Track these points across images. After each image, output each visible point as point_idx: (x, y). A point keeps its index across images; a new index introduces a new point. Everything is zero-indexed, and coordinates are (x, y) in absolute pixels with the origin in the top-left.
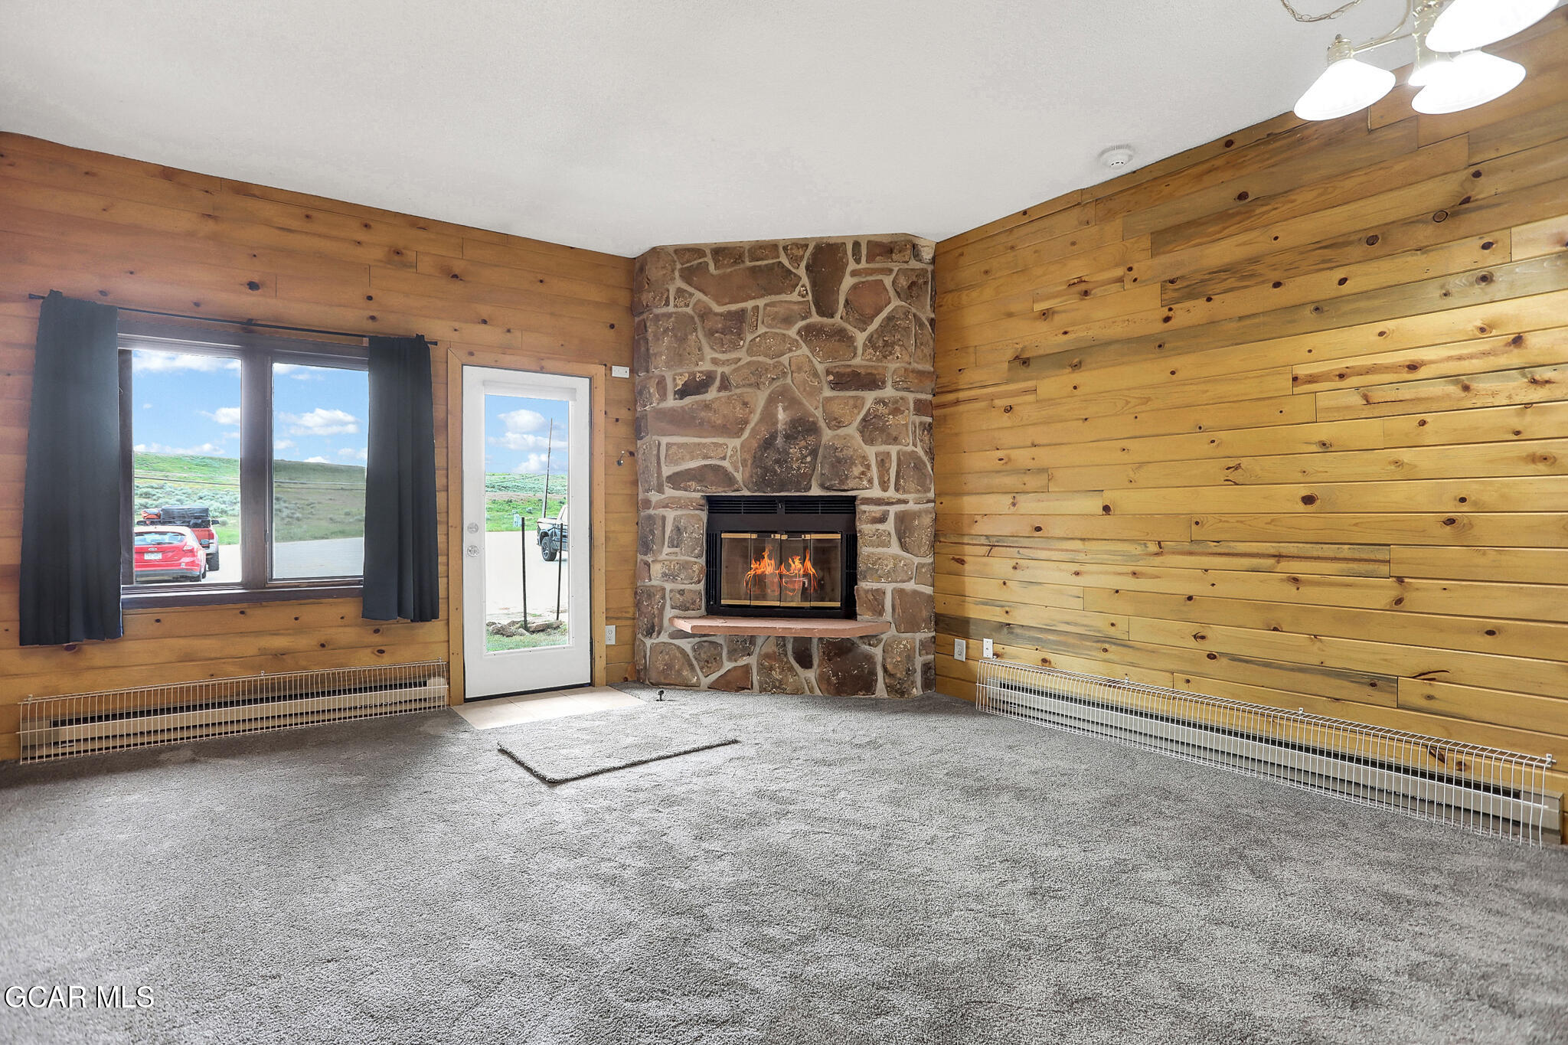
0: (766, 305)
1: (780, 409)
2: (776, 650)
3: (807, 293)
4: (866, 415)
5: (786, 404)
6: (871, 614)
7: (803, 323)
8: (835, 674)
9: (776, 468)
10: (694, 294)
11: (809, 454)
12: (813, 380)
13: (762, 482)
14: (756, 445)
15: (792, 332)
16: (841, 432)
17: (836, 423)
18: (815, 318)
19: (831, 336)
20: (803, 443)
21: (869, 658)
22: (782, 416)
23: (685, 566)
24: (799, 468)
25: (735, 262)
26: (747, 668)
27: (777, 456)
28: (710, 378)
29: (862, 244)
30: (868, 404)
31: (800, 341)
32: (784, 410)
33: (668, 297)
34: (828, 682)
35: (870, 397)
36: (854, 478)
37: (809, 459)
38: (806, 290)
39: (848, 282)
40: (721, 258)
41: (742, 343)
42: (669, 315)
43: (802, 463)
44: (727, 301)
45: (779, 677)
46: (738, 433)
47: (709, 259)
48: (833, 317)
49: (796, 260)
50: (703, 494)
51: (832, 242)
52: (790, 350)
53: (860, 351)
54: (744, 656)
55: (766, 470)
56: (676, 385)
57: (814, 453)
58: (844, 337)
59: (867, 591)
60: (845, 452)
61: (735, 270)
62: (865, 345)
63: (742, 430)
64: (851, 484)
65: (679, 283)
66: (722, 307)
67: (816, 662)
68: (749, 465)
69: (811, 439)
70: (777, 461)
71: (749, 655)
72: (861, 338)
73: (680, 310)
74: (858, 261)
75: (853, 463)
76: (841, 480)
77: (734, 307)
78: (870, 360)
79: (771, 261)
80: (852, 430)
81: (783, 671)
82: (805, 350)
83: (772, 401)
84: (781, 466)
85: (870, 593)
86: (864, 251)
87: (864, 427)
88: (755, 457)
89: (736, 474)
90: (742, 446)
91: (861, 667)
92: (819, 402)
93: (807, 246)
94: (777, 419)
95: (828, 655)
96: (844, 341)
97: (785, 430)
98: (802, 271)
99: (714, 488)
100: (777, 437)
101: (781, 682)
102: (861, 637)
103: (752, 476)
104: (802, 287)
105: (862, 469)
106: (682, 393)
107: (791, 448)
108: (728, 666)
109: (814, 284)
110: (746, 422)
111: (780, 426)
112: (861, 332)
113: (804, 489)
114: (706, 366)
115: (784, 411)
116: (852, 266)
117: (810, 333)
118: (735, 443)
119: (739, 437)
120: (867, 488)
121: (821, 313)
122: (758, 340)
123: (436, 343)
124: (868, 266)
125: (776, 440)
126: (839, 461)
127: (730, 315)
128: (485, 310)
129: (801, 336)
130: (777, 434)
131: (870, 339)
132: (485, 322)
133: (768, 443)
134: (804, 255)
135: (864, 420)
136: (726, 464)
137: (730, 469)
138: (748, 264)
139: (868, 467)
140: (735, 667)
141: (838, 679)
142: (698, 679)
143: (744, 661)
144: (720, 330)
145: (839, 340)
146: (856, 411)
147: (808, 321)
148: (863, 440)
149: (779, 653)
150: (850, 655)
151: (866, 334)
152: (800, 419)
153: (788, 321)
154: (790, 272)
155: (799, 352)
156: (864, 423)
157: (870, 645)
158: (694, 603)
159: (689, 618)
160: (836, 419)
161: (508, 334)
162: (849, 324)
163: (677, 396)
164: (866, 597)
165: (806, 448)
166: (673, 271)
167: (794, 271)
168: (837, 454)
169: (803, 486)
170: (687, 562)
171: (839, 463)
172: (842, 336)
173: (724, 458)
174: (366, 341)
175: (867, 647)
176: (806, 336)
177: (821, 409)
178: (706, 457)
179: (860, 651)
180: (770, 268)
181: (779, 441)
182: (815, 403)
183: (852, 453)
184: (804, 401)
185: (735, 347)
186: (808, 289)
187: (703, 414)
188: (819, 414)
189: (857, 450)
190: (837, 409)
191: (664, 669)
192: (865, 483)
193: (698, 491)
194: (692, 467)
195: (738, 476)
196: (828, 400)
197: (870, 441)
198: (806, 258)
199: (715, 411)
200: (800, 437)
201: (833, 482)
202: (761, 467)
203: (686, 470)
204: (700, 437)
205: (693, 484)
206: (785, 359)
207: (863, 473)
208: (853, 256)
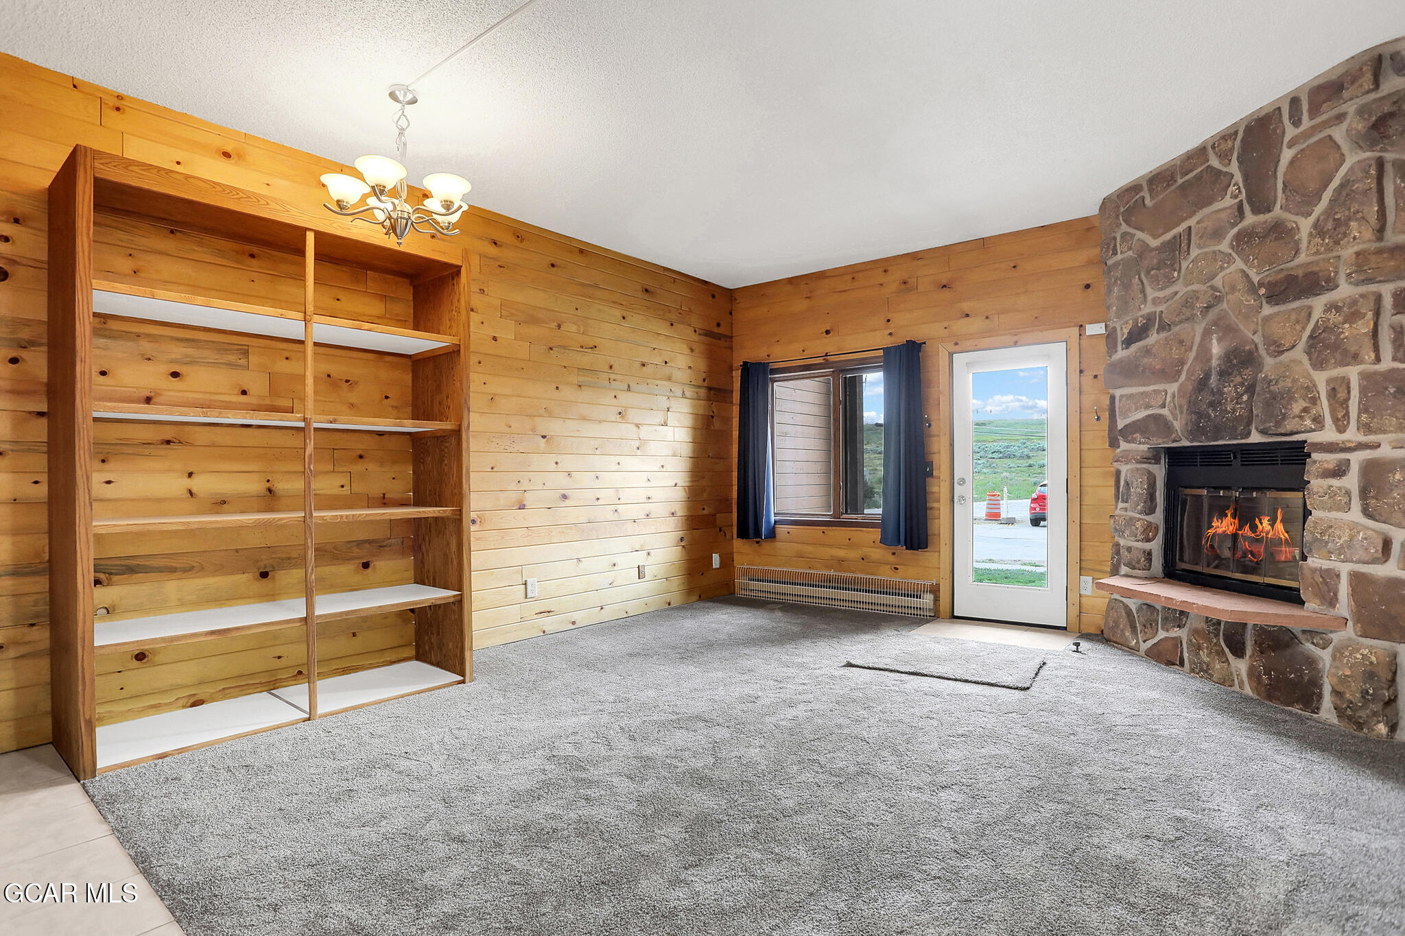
0: (1198, 223)
1: (1214, 341)
2: (1205, 627)
3: (1239, 191)
4: (1313, 331)
5: (1221, 334)
6: (1317, 601)
7: (1236, 230)
8: (1267, 673)
9: (1210, 412)
10: (1135, 234)
11: (1245, 392)
12: (1249, 299)
13: (1195, 431)
14: (1191, 387)
15: (1224, 246)
16: (1284, 357)
17: (1278, 349)
18: (1250, 219)
19: (1265, 237)
20: (1238, 379)
21: (1311, 662)
22: (1216, 349)
23: (1131, 522)
24: (1234, 410)
25: (1168, 185)
26: (1177, 642)
27: (1211, 398)
28: (1150, 319)
29: (1302, 98)
30: (1317, 314)
31: (1234, 254)
32: (1219, 340)
33: (1115, 245)
34: (1258, 680)
35: (1318, 304)
36: (1294, 418)
37: (1245, 398)
38: (1239, 188)
39: (1287, 155)
40: (1154, 187)
41: (1176, 274)
42: (1116, 264)
43: (1237, 403)
44: (1161, 231)
45: (1206, 659)
46: (1174, 377)
47: (1145, 193)
48: (1270, 211)
49: (1225, 156)
50: (1149, 446)
51: (1263, 113)
52: (1222, 268)
53: (1304, 245)
54: (1174, 626)
55: (1200, 415)
56: (1123, 335)
57: (1251, 389)
58: (1282, 233)
59: (1314, 571)
60: (1281, 384)
61: (1166, 195)
62: (1311, 234)
63: (1179, 372)
64: (1289, 425)
65: (1125, 227)
66: (1159, 239)
67: (1249, 652)
68: (1185, 412)
69: (1247, 373)
70: (1212, 404)
71: (1179, 626)
72: (1305, 225)
73: (1126, 255)
74: (1296, 122)
75: (1292, 399)
76: (1276, 422)
77: (1168, 236)
78: (1317, 252)
79: (1200, 169)
80: (1299, 353)
81: (1211, 653)
82: (1239, 264)
83: (1207, 333)
84: (1215, 410)
85: (1318, 572)
86: (1305, 106)
87: (1311, 347)
88: (1190, 402)
89: (1175, 422)
90: (1179, 391)
91: (1301, 671)
92: (1257, 324)
93: (1236, 133)
94: (1211, 353)
95: (1260, 646)
96: (1283, 238)
97: (1219, 365)
98: (1234, 168)
99: (1155, 439)
100: (1211, 376)
101: (1208, 666)
102: (1304, 632)
103: (1187, 424)
104: (1234, 186)
105: (1304, 404)
106: (1128, 342)
107: (1225, 387)
108: (1162, 634)
109: (1246, 177)
110: (1182, 363)
111: (1215, 362)
112: (1306, 218)
113: (1240, 434)
114: (1148, 309)
115: (1218, 343)
116: (1290, 132)
117: (1244, 240)
118: (1173, 388)
119: (1177, 381)
120: (1314, 430)
121: (1256, 211)
122: (1190, 266)
123: (924, 343)
124: (1313, 122)
125: (1210, 379)
126: (1274, 397)
127: (1164, 245)
128: (966, 306)
129: (1233, 248)
130: (1211, 371)
131: (1316, 225)
132: (967, 315)
133: (1202, 384)
134: (1233, 146)
135: (1311, 337)
136: (1165, 412)
137: (1170, 418)
138: (1180, 181)
139: (1314, 401)
140: (1166, 637)
141: (1270, 678)
142: (1138, 642)
143: (1175, 633)
144: (1156, 267)
145: (1276, 239)
146: (1298, 327)
147: (1240, 226)
148: (1311, 365)
149: (1209, 631)
150: (1289, 652)
151: (1312, 219)
152: (1235, 350)
153: (1217, 234)
154: (1219, 172)
155: (1233, 268)
156: (1311, 342)
157: (1313, 643)
158: (1138, 562)
159: (1135, 577)
160: (1275, 342)
161: (987, 320)
162: (1290, 212)
163: (1124, 346)
164: (1313, 578)
165: (1242, 384)
166: (1117, 217)
167: (1225, 169)
168: (1272, 388)
169: (1239, 432)
170: (1131, 519)
171: (1274, 399)
172: (1280, 231)
173: (1163, 406)
174: (881, 353)
175: (1312, 647)
176: (1238, 246)
177: (1260, 333)
178: (1148, 407)
179: (1299, 650)
180: (1199, 178)
181: (1213, 381)
182: (1253, 326)
183: (1290, 385)
184: (1241, 327)
185: (1171, 281)
186: (1241, 185)
187: (1145, 360)
188: (1258, 339)
189: (1298, 380)
190: (1276, 329)
191: (1113, 626)
192: (1308, 422)
193: (1143, 443)
194: (1138, 418)
195: (1177, 425)
196: (1267, 320)
197: (1319, 365)
198: (1236, 149)
199: (1154, 356)
200: (1235, 372)
201: (1268, 425)
202: (1195, 413)
203: (1133, 422)
204: (1144, 386)
205: (1137, 436)
206: (1218, 281)
207: (1305, 410)
208: (1290, 119)
